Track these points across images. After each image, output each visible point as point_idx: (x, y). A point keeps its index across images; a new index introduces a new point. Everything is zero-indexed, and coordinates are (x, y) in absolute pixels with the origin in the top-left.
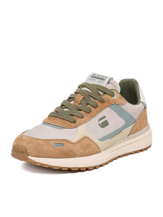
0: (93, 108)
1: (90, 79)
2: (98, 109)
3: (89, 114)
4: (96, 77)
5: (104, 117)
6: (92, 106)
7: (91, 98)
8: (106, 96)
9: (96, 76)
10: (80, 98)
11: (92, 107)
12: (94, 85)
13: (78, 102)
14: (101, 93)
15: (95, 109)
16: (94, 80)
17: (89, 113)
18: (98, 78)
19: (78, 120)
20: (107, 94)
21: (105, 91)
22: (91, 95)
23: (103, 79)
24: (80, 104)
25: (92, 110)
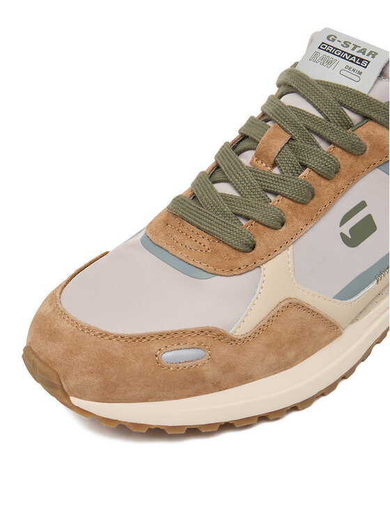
0: (323, 182)
1: (314, 58)
2: (340, 182)
3: (305, 208)
4: (334, 51)
5: (362, 205)
6: (319, 175)
7: (317, 139)
8: (370, 128)
9: (336, 44)
10: (275, 140)
11: (319, 178)
12: (327, 85)
13: (267, 157)
14: (355, 118)
15: (327, 183)
16: (329, 63)
17: (304, 203)
18: (342, 55)
19: (265, 239)
20: (376, 121)
21: (368, 112)
22: (318, 129)
23: (361, 60)
24: (274, 165)
25: (317, 189)
